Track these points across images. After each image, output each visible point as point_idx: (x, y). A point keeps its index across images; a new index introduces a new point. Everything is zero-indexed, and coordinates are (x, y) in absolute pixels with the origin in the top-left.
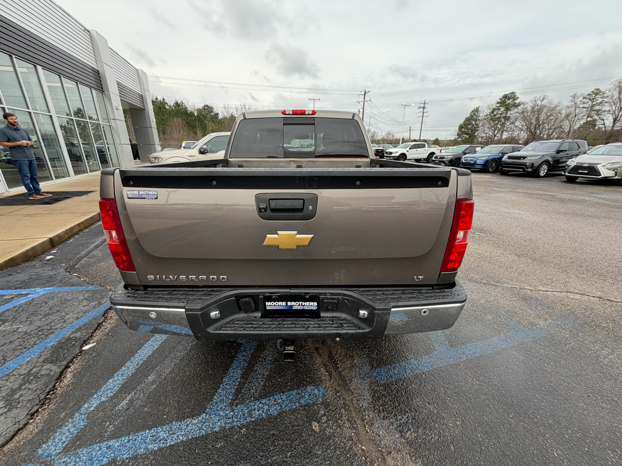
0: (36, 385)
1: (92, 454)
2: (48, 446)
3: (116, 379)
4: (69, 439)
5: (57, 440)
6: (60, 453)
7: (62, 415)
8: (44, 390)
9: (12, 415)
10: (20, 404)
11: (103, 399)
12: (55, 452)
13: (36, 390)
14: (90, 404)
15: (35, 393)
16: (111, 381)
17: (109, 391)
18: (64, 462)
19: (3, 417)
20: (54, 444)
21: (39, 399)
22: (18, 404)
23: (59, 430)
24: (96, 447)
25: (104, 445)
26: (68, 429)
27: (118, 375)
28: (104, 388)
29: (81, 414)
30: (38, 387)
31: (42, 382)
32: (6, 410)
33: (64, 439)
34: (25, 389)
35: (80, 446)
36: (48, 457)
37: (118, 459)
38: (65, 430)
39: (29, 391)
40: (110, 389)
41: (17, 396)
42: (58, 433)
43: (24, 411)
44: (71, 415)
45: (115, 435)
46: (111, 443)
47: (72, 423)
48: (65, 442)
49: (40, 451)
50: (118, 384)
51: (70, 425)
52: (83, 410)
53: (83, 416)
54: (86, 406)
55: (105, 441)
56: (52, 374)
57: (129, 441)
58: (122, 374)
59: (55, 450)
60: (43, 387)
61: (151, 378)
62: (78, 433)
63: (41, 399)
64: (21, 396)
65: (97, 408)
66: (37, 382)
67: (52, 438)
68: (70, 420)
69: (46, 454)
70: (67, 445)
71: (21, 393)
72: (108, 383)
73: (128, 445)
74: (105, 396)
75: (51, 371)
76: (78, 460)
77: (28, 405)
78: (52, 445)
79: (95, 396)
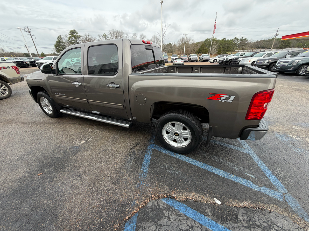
0: (255, 217)
1: (274, 181)
2: (278, 197)
3: (240, 181)
4: (272, 191)
5: (275, 195)
6: (278, 192)
7: (264, 197)
8: (256, 211)
9: (275, 220)
10: (268, 219)
11: (251, 183)
12: (279, 194)
13: (258, 215)
14: (255, 188)
15: (260, 215)
16: (241, 183)
17: (247, 182)
18: (281, 189)
19: (278, 224)
20: (276, 196)
21: (262, 211)
22: (269, 220)
23: (271, 196)
24: (271, 180)
25: (270, 178)
26: (269, 192)
27: (237, 181)
28: (246, 185)
29: (261, 190)
30: (256, 215)
31: (252, 215)
32: (274, 225)
33: (273, 192)
34: (260, 222)
35: (273, 186)
36: (282, 196)
37: (272, 173)
38: (269, 194)
39: (260, 218)
40: (246, 182)
41: (265, 224)
42: (272, 196)
43: (271, 215)
44: (263, 194)
45: (265, 176)
46: (268, 176)
47: (266, 192)
48: (274, 192)
49: (281, 200)
50: (242, 180)
51: (267, 192)
52: (259, 190)
53: (261, 189)
54: (256, 189)
55: (268, 178)
56: (245, 212)
57: (265, 171)
58: (237, 179)
59: (278, 194)
60: (254, 213)
61: (237, 169)
62: (269, 188)
63: (261, 210)
64: (264, 222)
65: (257, 184)
66: (253, 217)
67: (274, 197)
68: (265, 193)
69: (281, 197)
70: (275, 190)
71: (263, 223)
72: (243, 184)
73: (266, 171)
74: (250, 183)
75: (243, 214)
76: (278, 185)
77: (267, 215)
78: (277, 196)
79: (251, 187)
